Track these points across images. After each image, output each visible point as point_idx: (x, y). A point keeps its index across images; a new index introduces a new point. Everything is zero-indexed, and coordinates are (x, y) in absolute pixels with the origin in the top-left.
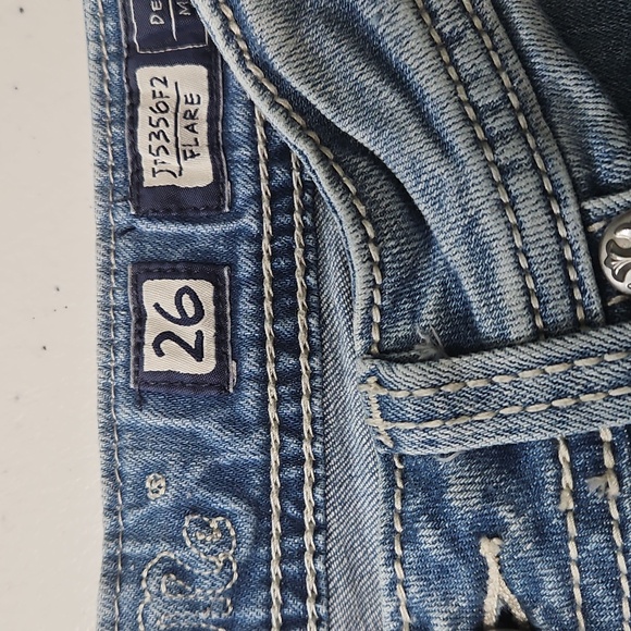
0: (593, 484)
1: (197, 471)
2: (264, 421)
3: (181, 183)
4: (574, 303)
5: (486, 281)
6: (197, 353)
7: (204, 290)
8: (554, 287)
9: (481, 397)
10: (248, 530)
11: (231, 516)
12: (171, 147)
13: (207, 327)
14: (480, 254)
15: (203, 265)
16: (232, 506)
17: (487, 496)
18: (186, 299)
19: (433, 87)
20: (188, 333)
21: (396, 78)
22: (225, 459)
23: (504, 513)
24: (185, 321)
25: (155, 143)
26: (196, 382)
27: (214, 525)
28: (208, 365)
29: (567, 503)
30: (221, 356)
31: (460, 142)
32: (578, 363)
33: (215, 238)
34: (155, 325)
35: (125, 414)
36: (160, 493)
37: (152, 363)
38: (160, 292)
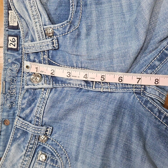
0: (44, 56)
1: (14, 59)
2: (22, 54)
3: (14, 25)
4: (43, 37)
5: (34, 34)
6: (15, 46)
7: (16, 38)
8: (41, 35)
9: (33, 47)
10: (19, 66)
11: (18, 64)
12: (13, 21)
13: (16, 43)
14: (34, 31)
15: (16, 36)
16: (18, 63)
17: (34, 58)
18: (14, 39)
19: (30, 12)
20: (14, 43)
21: (27, 10)
22: (17, 58)
23: (36, 59)
24: (13, 42)
25: (11, 20)
26: (14, 49)
27: (16, 65)
28: (16, 47)
29: (42, 58)
30: (17, 46)
31: (32, 18)
32: (43, 43)
33: (17, 32)
34: (10, 42)
35: (6, 52)
36: (10, 61)
37: (9, 47)
38: (10, 38)
